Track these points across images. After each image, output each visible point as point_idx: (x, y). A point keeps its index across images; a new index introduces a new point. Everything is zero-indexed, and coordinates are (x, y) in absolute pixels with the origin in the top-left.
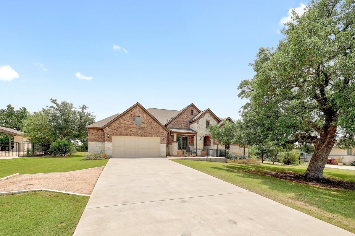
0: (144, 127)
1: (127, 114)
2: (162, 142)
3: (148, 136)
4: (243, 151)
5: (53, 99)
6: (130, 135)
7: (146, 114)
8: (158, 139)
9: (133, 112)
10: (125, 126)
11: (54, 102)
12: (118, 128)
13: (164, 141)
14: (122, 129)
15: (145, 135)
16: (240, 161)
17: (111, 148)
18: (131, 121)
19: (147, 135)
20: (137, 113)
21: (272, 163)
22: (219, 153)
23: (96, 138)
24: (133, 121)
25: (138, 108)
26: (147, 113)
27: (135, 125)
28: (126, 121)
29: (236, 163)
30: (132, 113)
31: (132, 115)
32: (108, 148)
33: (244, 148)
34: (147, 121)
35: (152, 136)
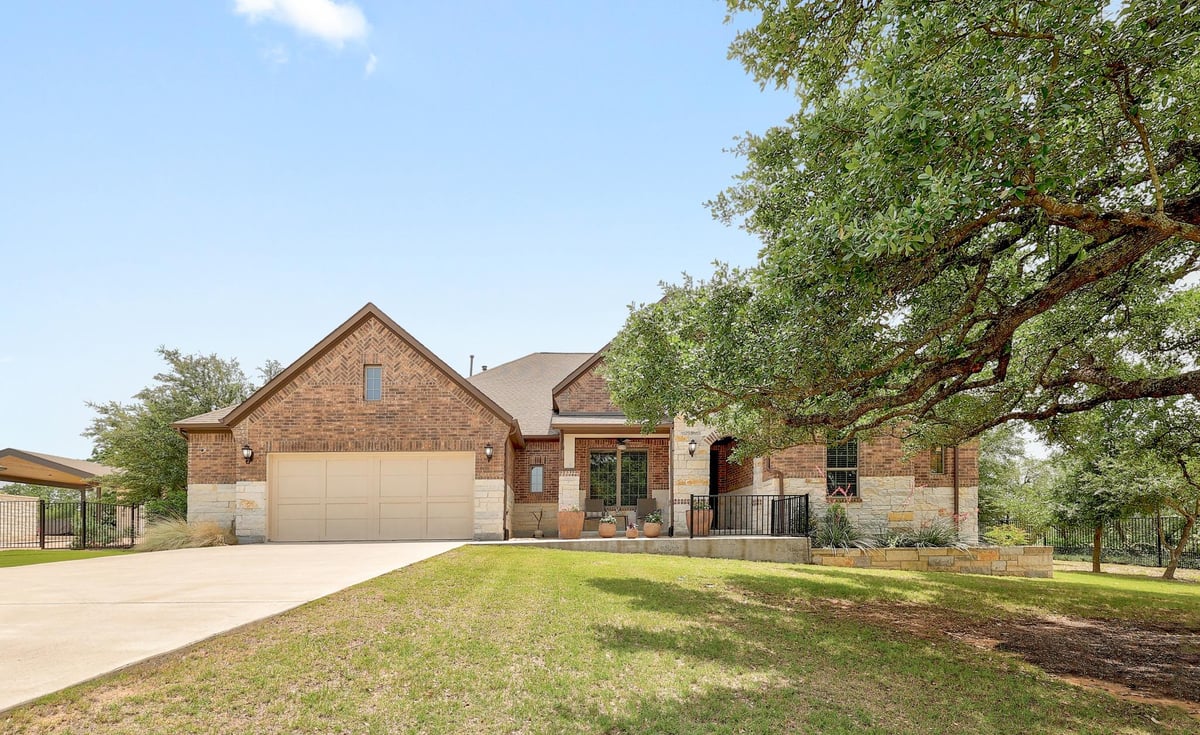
0: (398, 408)
1: (326, 357)
2: (483, 469)
3: (418, 447)
4: (948, 506)
5: (166, 349)
6: (340, 447)
7: (410, 351)
8: (466, 461)
9: (353, 347)
10: (319, 408)
11: (172, 356)
12: (288, 421)
13: (493, 468)
14: (308, 425)
15: (406, 443)
16: (907, 554)
17: (261, 504)
18: (344, 388)
19: (414, 444)
20: (371, 351)
21: (1160, 572)
22: (790, 514)
23: (215, 468)
24: (350, 387)
25: (373, 329)
26: (414, 349)
27: (360, 404)
28: (320, 390)
29: (877, 567)
30: (346, 353)
31: (350, 362)
32: (250, 506)
33: (955, 486)
34: (414, 383)
35: (436, 447)
